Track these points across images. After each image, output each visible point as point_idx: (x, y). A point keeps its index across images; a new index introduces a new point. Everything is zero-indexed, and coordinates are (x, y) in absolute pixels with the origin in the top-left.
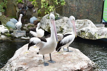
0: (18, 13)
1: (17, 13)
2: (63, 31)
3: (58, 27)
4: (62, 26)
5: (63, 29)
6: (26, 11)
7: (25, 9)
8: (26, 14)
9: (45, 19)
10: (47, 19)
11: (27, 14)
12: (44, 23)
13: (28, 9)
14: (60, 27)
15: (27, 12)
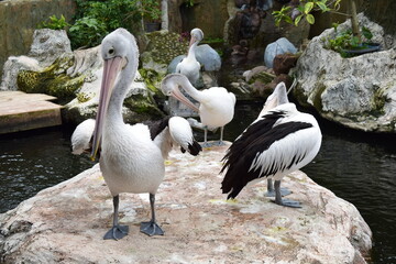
0: (231, 23)
1: (227, 25)
2: (386, 109)
3: (362, 87)
4: (383, 84)
5: (387, 100)
6: (262, 14)
7: (261, 7)
8: (259, 26)
9: (316, 49)
10: (323, 51)
11: (263, 29)
12: (313, 68)
13: (271, 5)
14: (375, 88)
15: (264, 17)
